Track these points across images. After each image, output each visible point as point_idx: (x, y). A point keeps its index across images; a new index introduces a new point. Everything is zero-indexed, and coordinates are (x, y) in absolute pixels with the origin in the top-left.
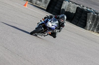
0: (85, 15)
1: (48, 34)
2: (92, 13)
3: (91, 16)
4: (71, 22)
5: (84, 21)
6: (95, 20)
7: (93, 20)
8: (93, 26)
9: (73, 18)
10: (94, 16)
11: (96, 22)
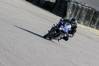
0: (65, 5)
1: (61, 38)
2: (72, 3)
3: (71, 6)
4: (51, 12)
5: (64, 11)
6: (75, 10)
7: (73, 9)
8: (73, 16)
9: (53, 7)
10: (74, 6)
11: (76, 12)
